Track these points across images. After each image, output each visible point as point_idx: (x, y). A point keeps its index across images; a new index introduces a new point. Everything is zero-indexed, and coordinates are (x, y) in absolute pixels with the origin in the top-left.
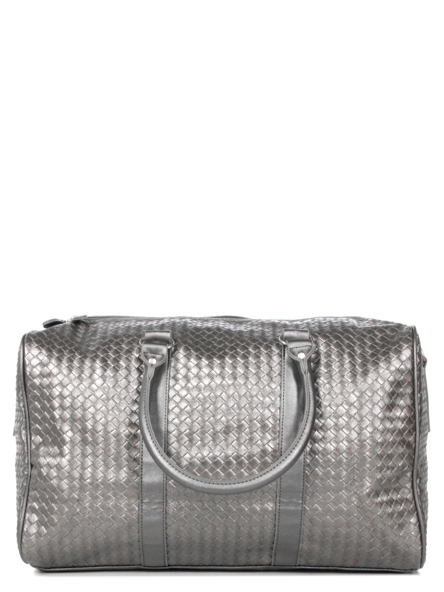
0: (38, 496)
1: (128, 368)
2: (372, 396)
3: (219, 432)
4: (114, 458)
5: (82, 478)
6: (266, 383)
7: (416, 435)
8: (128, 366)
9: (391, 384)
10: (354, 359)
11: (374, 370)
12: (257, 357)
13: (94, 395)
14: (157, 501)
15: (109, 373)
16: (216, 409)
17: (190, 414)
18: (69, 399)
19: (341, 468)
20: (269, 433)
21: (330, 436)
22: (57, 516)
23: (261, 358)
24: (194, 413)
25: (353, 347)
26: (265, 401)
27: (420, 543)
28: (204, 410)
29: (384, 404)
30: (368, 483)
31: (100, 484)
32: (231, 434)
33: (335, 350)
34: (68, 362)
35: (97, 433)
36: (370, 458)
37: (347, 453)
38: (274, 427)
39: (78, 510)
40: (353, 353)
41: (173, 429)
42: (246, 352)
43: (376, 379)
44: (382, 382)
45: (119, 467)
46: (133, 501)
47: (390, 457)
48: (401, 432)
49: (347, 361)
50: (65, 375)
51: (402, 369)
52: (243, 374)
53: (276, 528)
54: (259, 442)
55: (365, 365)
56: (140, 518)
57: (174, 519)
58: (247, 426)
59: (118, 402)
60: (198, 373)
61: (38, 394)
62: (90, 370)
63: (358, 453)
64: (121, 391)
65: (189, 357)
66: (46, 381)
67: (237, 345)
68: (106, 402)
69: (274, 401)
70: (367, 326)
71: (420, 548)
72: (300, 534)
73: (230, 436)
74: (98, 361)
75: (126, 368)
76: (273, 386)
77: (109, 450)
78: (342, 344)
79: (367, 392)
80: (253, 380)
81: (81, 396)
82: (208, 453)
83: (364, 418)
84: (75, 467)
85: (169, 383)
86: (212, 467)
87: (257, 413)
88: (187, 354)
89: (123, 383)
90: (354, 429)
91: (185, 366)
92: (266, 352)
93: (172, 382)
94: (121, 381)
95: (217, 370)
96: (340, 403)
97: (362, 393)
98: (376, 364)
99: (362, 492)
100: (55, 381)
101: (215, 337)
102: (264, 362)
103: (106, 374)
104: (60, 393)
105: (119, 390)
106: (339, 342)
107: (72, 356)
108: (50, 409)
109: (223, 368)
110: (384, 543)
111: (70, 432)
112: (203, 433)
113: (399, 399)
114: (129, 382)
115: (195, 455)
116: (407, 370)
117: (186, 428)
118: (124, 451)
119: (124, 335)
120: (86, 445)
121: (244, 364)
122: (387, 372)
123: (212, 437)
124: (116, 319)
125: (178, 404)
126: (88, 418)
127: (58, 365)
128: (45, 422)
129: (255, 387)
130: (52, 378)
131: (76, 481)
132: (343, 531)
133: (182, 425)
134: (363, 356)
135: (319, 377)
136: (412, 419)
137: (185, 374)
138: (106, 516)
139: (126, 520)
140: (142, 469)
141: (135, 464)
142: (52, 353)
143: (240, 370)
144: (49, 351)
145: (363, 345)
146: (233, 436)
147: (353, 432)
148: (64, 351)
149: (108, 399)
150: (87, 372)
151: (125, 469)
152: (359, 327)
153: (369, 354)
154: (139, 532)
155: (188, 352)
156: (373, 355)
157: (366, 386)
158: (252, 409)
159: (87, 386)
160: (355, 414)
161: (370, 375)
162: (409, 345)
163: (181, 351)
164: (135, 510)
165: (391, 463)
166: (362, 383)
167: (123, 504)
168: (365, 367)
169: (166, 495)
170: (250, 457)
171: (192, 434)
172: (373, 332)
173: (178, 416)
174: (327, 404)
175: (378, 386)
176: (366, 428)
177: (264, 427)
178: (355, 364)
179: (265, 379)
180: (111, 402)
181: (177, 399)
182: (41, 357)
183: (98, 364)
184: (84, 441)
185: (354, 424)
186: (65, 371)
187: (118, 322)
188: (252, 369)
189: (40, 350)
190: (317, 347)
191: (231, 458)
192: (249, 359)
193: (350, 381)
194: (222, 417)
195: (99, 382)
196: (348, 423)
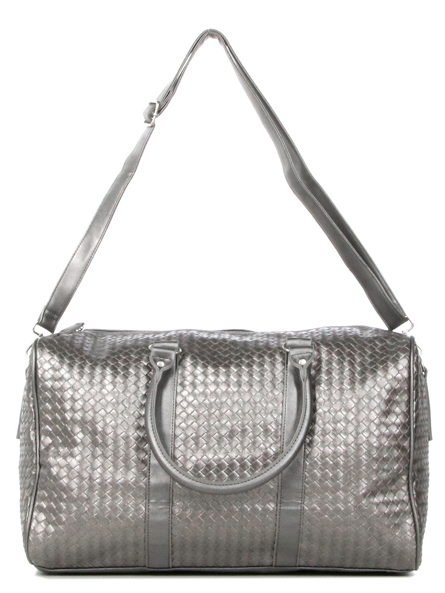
0: (47, 495)
1: (137, 375)
2: (369, 402)
3: (224, 436)
4: (123, 459)
5: (91, 479)
6: (269, 390)
7: (410, 440)
8: (137, 373)
9: (388, 391)
10: (353, 367)
11: (372, 378)
12: (261, 365)
13: (105, 399)
14: (163, 501)
15: (119, 379)
16: (221, 414)
17: (197, 418)
18: (81, 402)
19: (338, 470)
20: (271, 437)
21: (328, 439)
22: (65, 515)
23: (265, 366)
24: (200, 417)
25: (353, 356)
26: (268, 407)
27: (415, 543)
28: (210, 415)
29: (380, 411)
30: (364, 484)
31: (108, 484)
32: (235, 438)
33: (335, 357)
34: (79, 368)
35: (107, 435)
36: (366, 461)
37: (344, 456)
38: (276, 431)
39: (86, 509)
40: (353, 361)
41: (180, 433)
42: (251, 361)
43: (374, 387)
44: (379, 390)
45: (128, 468)
46: (140, 501)
47: (385, 460)
48: (396, 437)
49: (347, 369)
50: (76, 380)
51: (398, 378)
52: (248, 382)
53: (277, 527)
54: (262, 446)
55: (364, 373)
56: (146, 517)
57: (180, 519)
58: (250, 430)
59: (127, 406)
60: (204, 380)
61: (49, 395)
62: (100, 376)
63: (355, 456)
64: (130, 395)
65: (196, 366)
66: (58, 384)
67: (242, 355)
68: (116, 406)
69: (277, 407)
70: (368, 336)
71: (415, 547)
72: (299, 533)
73: (235, 440)
74: (108, 369)
75: (135, 375)
76: (276, 393)
77: (118, 452)
78: (343, 352)
79: (364, 399)
80: (256, 388)
81: (92, 399)
82: (213, 456)
83: (361, 423)
84: (84, 467)
85: (177, 389)
86: (216, 469)
87: (260, 418)
88: (194, 362)
89: (132, 389)
90: (351, 433)
91: (192, 374)
92: (269, 360)
93: (179, 388)
94: (130, 386)
95: (222, 378)
96: (338, 409)
97: (359, 400)
98: (374, 372)
99: (359, 492)
100: (67, 385)
101: (221, 348)
102: (268, 370)
103: (116, 380)
104: (72, 396)
105: (128, 395)
106: (341, 351)
107: (83, 363)
108: (62, 411)
109: (229, 376)
110: (380, 542)
111: (81, 433)
112: (209, 437)
113: (395, 406)
114: (138, 388)
115: (200, 458)
116: (403, 378)
117: (192, 432)
118: (133, 453)
119: (133, 346)
120: (96, 447)
121: (248, 372)
122: (384, 380)
123: (217, 441)
124: (124, 333)
125: (185, 409)
126: (99, 420)
127: (70, 370)
128: (56, 424)
129: (258, 394)
130: (63, 382)
131: (86, 480)
132: (341, 529)
133: (188, 429)
134: (362, 364)
135: (320, 384)
136: (407, 425)
137: (192, 381)
138: (113, 515)
139: (134, 520)
140: (149, 470)
141: (143, 466)
142: (64, 360)
143: (245, 378)
144: (60, 357)
145: (363, 354)
146: (236, 440)
147: (350, 436)
148: (75, 358)
149: (118, 403)
150: (98, 378)
151: (133, 470)
152: (361, 336)
153: (369, 362)
154: (145, 532)
155: (195, 360)
156: (371, 363)
157: (364, 393)
158: (256, 415)
159: (98, 390)
160: (353, 419)
161: (368, 382)
162: (407, 355)
163: (188, 359)
164: (142, 510)
165: (386, 467)
166: (360, 390)
167: (131, 504)
168: (364, 375)
169: (172, 496)
170: (253, 460)
171: (198, 438)
172: (374, 342)
173: (185, 420)
174: (327, 410)
175: (376, 393)
176: (362, 433)
177: (266, 431)
178: (354, 372)
179: (268, 387)
180: (121, 406)
181: (185, 404)
182: (53, 362)
183: (108, 371)
184: (95, 443)
185: (351, 428)
186: (77, 377)
187: (126, 336)
188: (256, 377)
189: (52, 355)
190: (319, 355)
191: (235, 460)
192: (253, 367)
193: (349, 387)
194: (227, 422)
195: (110, 387)
196: (345, 428)
